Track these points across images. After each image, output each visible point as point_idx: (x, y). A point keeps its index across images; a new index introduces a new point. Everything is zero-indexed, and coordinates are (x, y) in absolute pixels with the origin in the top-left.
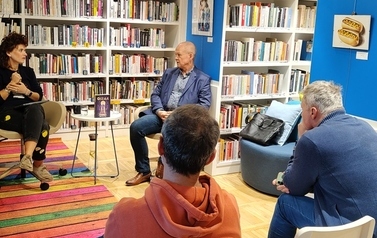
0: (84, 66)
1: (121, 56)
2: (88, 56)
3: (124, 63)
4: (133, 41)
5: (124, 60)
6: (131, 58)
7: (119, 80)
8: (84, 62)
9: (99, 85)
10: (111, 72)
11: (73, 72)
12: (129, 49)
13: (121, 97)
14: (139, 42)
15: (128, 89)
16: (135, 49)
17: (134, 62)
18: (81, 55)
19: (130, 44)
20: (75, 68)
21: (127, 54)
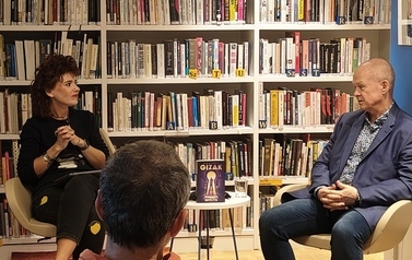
0: (211, 113)
1: (282, 93)
2: (219, 94)
3: (289, 107)
4: (306, 64)
5: (288, 100)
6: (302, 97)
7: (279, 138)
8: (211, 105)
9: (240, 149)
10: (262, 124)
11: (191, 124)
12: (297, 78)
13: (284, 172)
14: (317, 66)
15: (297, 156)
16: (310, 78)
17: (308, 103)
18: (207, 94)
19: (300, 70)
20: (195, 118)
21: (294, 90)
